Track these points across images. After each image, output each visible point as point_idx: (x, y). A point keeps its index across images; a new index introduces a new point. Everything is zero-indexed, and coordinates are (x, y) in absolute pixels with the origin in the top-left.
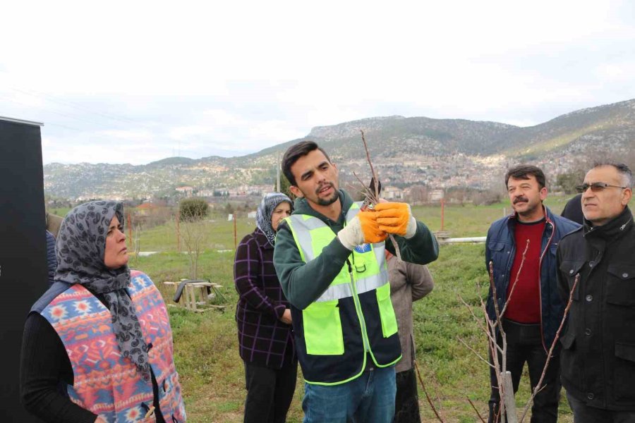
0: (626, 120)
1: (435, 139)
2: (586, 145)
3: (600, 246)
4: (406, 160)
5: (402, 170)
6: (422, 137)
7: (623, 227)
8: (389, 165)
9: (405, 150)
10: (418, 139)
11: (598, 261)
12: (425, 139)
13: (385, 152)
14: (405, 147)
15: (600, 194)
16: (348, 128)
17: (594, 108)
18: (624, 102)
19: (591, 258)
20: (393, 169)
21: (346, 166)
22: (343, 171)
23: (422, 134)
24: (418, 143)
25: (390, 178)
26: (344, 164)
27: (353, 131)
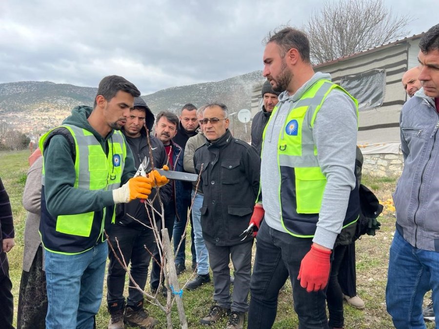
0: (197, 95)
1: (79, 101)
2: (176, 109)
3: (216, 152)
4: (58, 114)
5: (55, 121)
6: (69, 99)
7: (227, 140)
8: (43, 117)
9: (57, 107)
10: (67, 100)
11: (216, 160)
12: (71, 100)
13: (40, 108)
14: (56, 105)
15: (215, 125)
16: (7, 88)
17: (180, 87)
18: (195, 85)
19: (212, 159)
20: (47, 120)
21: (7, 118)
22: (4, 120)
23: (69, 96)
24: (66, 102)
25: (45, 127)
26: (5, 116)
27: (11, 90)
